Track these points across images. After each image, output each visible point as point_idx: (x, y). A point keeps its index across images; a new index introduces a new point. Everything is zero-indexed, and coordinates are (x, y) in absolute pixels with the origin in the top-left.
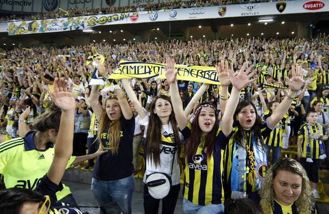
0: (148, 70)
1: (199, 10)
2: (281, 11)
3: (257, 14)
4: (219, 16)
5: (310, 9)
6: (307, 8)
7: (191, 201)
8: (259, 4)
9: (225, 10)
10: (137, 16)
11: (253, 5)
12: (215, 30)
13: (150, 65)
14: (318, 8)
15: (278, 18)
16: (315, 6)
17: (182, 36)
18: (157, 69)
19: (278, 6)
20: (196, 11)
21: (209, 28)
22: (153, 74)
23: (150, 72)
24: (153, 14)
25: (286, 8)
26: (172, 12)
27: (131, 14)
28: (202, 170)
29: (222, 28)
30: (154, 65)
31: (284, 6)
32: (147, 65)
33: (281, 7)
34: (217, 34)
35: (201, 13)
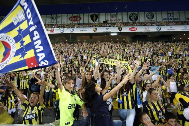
0: (103, 61)
1: (84, 29)
2: (120, 31)
3: (110, 32)
4: (94, 32)
5: (132, 30)
6: (131, 30)
7: (124, 109)
8: (111, 28)
9: (96, 29)
10: (54, 30)
11: (109, 28)
12: (91, 38)
13: (104, 59)
14: (135, 30)
15: (118, 33)
16: (133, 29)
17: (75, 40)
18: (106, 61)
19: (119, 29)
20: (83, 29)
21: (89, 37)
22: (105, 62)
23: (104, 61)
24: (62, 30)
25: (122, 30)
26: (72, 29)
27: (50, 29)
28: (126, 96)
29: (94, 37)
30: (105, 59)
31: (122, 29)
32: (103, 59)
33: (120, 29)
34: (92, 39)
35: (85, 30)
